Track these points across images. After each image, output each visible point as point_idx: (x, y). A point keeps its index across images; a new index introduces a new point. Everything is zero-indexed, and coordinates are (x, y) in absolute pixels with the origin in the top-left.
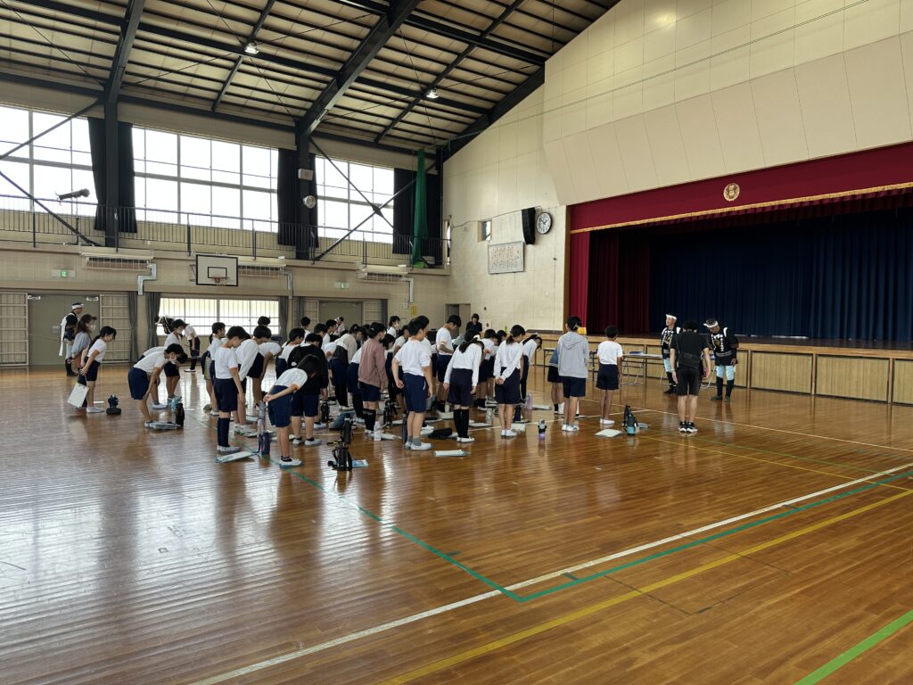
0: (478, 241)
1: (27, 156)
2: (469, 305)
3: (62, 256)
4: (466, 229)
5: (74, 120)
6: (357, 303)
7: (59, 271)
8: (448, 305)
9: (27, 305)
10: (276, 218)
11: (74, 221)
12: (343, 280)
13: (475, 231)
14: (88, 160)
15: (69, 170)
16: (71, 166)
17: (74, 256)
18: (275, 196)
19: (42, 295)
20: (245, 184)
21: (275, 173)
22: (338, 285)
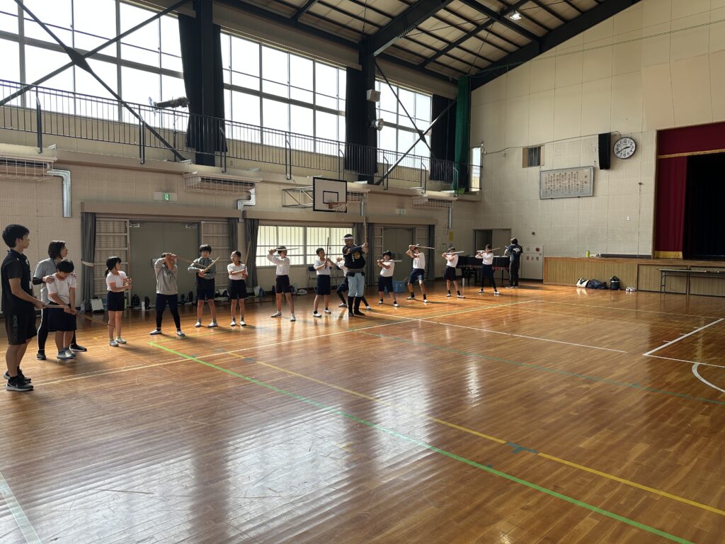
0: (523, 167)
1: (114, 55)
2: (510, 230)
3: (163, 175)
4: (505, 155)
5: (163, 18)
6: (409, 230)
7: (161, 193)
8: (475, 231)
9: (128, 234)
10: (343, 138)
11: (172, 135)
12: (401, 206)
13: (517, 157)
14: (178, 66)
15: (157, 76)
16: (161, 71)
17: (175, 177)
18: (343, 119)
19: (141, 222)
20: (318, 104)
21: (343, 94)
22: (397, 211)
